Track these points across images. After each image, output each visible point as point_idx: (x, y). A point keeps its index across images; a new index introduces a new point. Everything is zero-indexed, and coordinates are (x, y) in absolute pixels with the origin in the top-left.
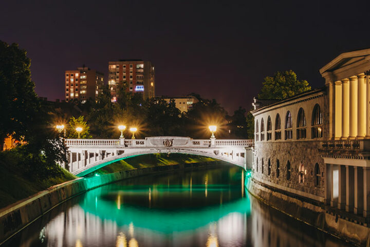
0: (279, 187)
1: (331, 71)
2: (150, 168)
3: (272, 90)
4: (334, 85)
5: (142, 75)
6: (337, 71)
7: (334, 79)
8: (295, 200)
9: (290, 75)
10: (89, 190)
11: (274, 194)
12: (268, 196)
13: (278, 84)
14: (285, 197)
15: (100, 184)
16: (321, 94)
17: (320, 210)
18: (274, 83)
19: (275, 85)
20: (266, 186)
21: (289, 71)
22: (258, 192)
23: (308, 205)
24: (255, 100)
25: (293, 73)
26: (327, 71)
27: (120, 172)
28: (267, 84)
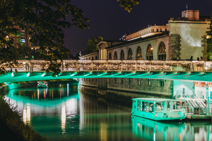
0: (87, 85)
1: (99, 46)
2: (33, 83)
3: (92, 46)
4: (100, 50)
5: (24, 34)
6: (101, 46)
7: (100, 48)
8: (91, 88)
9: (100, 39)
10: (10, 90)
11: (86, 87)
12: (84, 89)
13: (94, 43)
14: (88, 88)
15: (14, 88)
16: (97, 53)
17: (97, 89)
18: (92, 42)
19: (93, 43)
20: (83, 85)
21: (99, 37)
22: (81, 88)
23: (94, 89)
24: (80, 52)
25: (101, 38)
26: (98, 46)
27: (21, 84)
28: (89, 43)
